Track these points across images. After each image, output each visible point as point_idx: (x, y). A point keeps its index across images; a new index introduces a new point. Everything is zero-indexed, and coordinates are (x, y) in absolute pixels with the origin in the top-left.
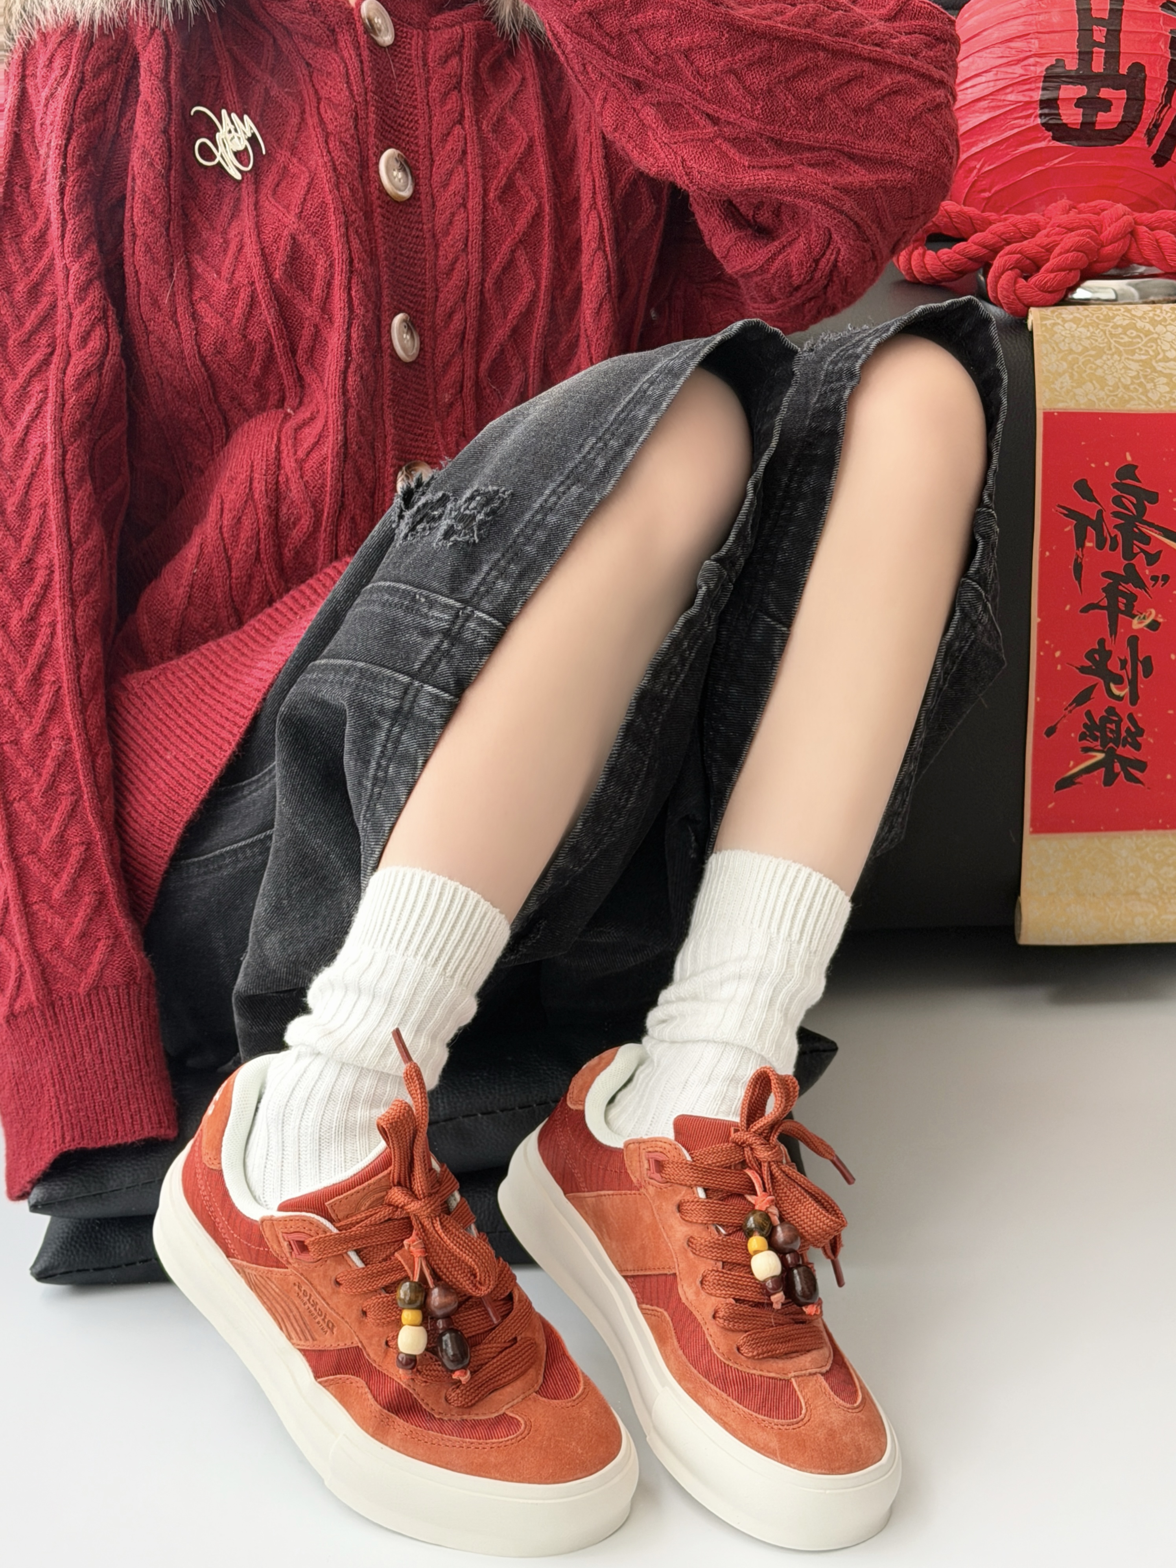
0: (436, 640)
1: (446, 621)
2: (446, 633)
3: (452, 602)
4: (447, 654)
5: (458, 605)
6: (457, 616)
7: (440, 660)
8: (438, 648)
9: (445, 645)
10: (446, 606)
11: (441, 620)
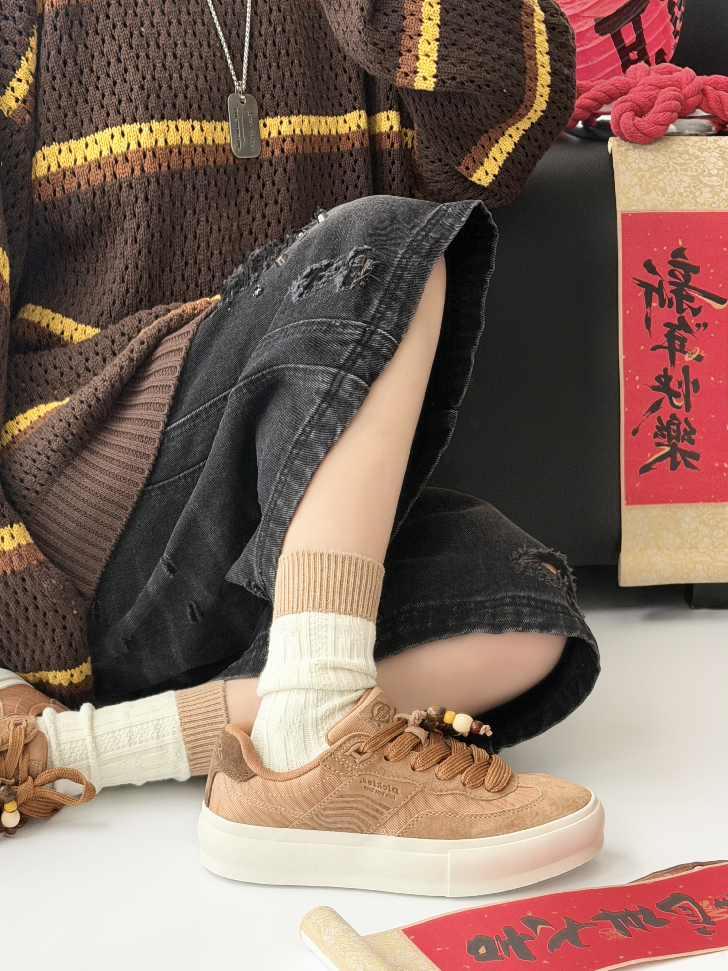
0: (352, 347)
1: (358, 335)
2: (358, 342)
3: (360, 323)
4: (360, 354)
5: (364, 325)
6: (365, 331)
7: (356, 359)
8: (353, 351)
9: (359, 349)
10: (356, 327)
11: (354, 334)
